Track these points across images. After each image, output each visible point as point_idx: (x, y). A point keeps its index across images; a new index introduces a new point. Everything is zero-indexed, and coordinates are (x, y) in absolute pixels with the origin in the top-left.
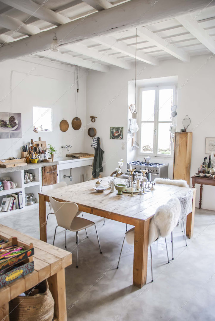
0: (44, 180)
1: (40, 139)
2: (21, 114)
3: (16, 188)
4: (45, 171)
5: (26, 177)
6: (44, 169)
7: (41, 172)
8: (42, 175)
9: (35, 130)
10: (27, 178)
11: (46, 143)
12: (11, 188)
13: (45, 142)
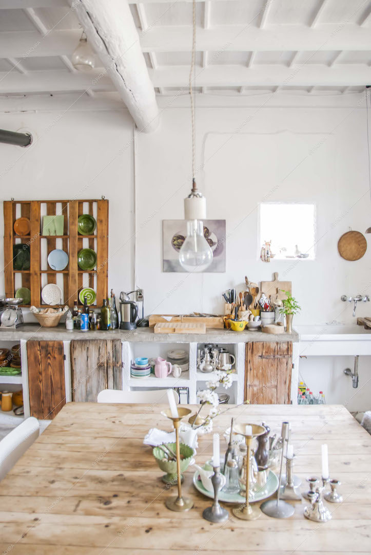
0: (248, 374)
1: (275, 276)
2: (225, 221)
3: (179, 377)
4: (252, 352)
5: (207, 358)
6: (250, 347)
7: (243, 353)
8: (247, 362)
9: (266, 257)
10: (206, 362)
11: (291, 286)
12: (168, 376)
13: (288, 284)
